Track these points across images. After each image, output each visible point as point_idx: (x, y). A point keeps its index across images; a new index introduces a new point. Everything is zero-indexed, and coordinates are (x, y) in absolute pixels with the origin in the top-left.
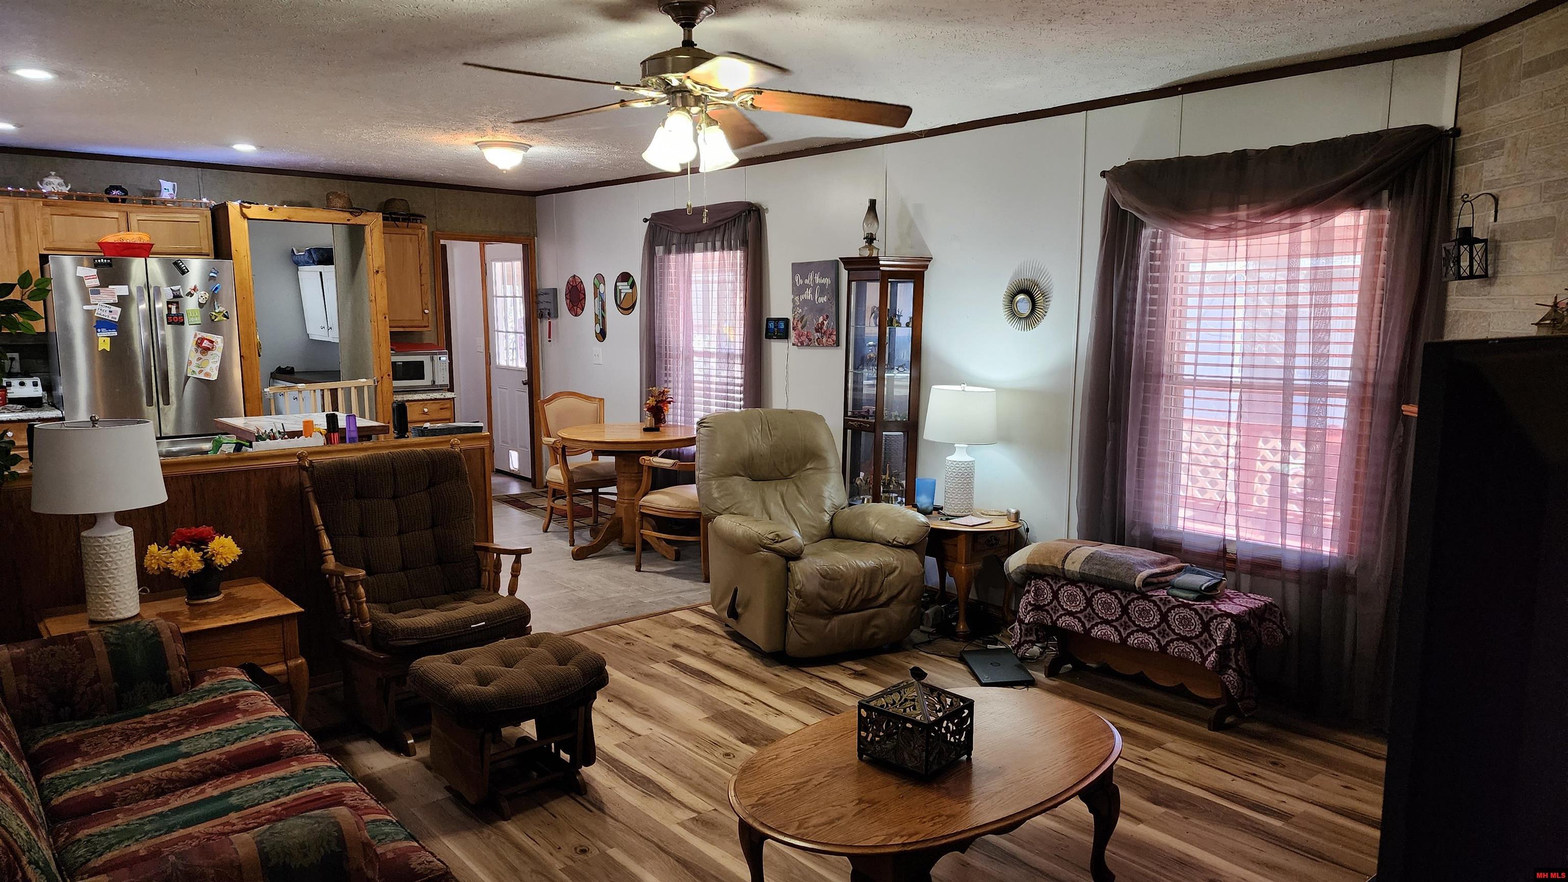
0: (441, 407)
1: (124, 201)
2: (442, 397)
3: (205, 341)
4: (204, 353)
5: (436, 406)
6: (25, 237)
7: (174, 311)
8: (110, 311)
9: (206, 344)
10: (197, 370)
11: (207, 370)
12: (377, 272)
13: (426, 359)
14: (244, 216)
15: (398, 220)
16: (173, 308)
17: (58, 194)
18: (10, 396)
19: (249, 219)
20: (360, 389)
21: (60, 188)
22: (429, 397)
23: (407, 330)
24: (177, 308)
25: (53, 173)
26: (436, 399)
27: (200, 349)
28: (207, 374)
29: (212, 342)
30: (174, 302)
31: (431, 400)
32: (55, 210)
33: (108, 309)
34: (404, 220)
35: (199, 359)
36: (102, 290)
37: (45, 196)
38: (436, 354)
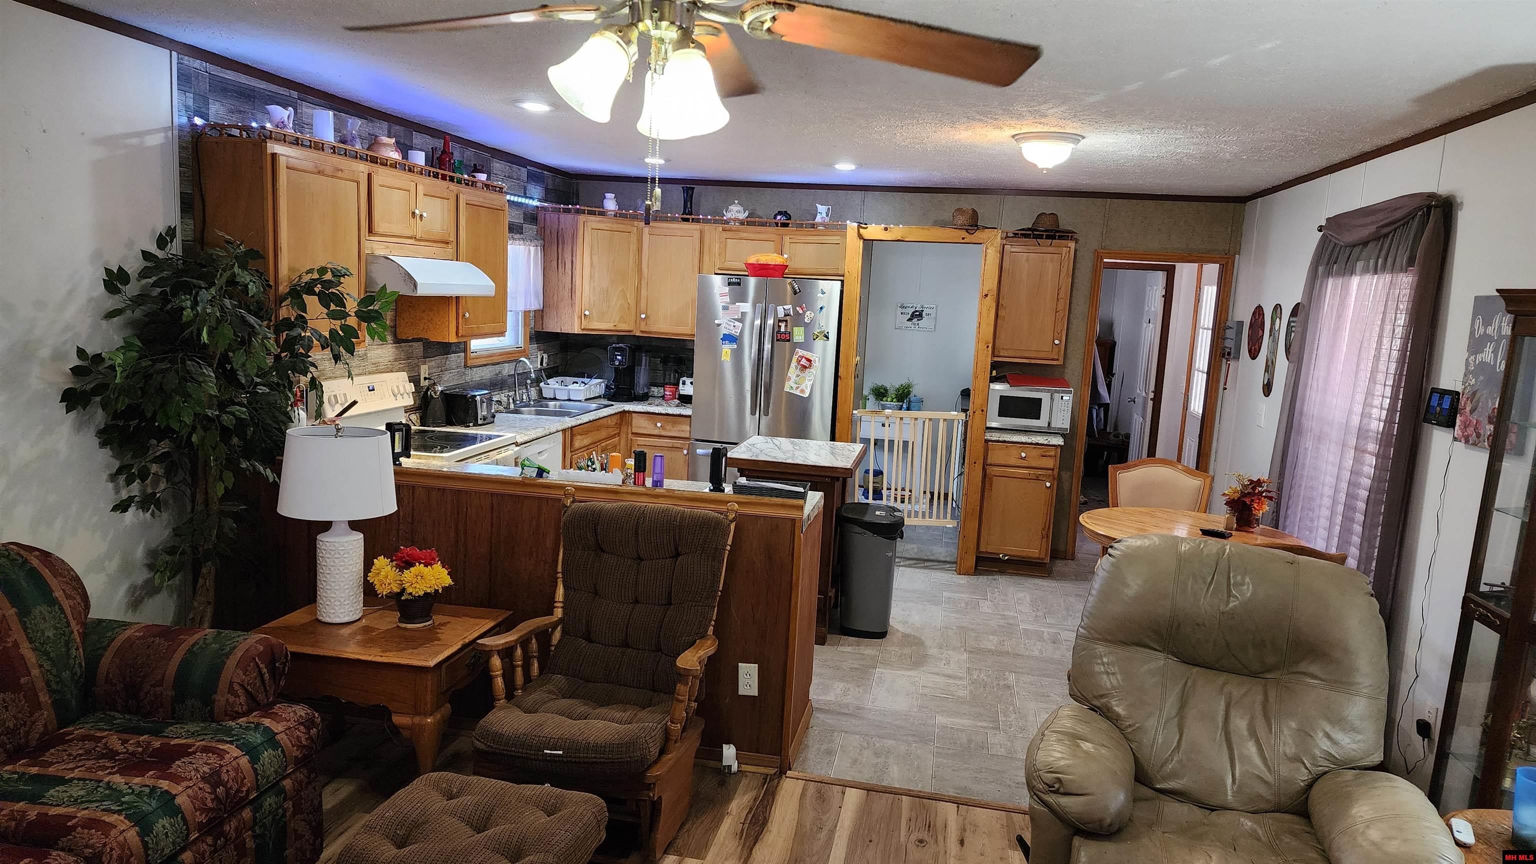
0: (1044, 454)
1: (785, 225)
2: (1046, 442)
3: (803, 359)
4: (802, 370)
5: (1035, 452)
6: (706, 258)
7: (783, 329)
8: (734, 326)
9: (804, 362)
10: (794, 386)
11: (803, 387)
12: (986, 295)
13: (1045, 397)
14: (860, 236)
15: (1041, 237)
16: (783, 325)
17: (735, 220)
18: (682, 393)
19: (865, 240)
20: (950, 423)
21: (737, 215)
22: (1030, 441)
23: (1033, 361)
24: (786, 326)
25: (736, 202)
26: (1037, 444)
27: (799, 367)
28: (803, 391)
29: (809, 360)
30: (784, 321)
31: (1031, 444)
32: (729, 234)
33: (732, 324)
34: (1048, 237)
35: (798, 376)
36: (731, 306)
37: (727, 222)
38: (1058, 392)
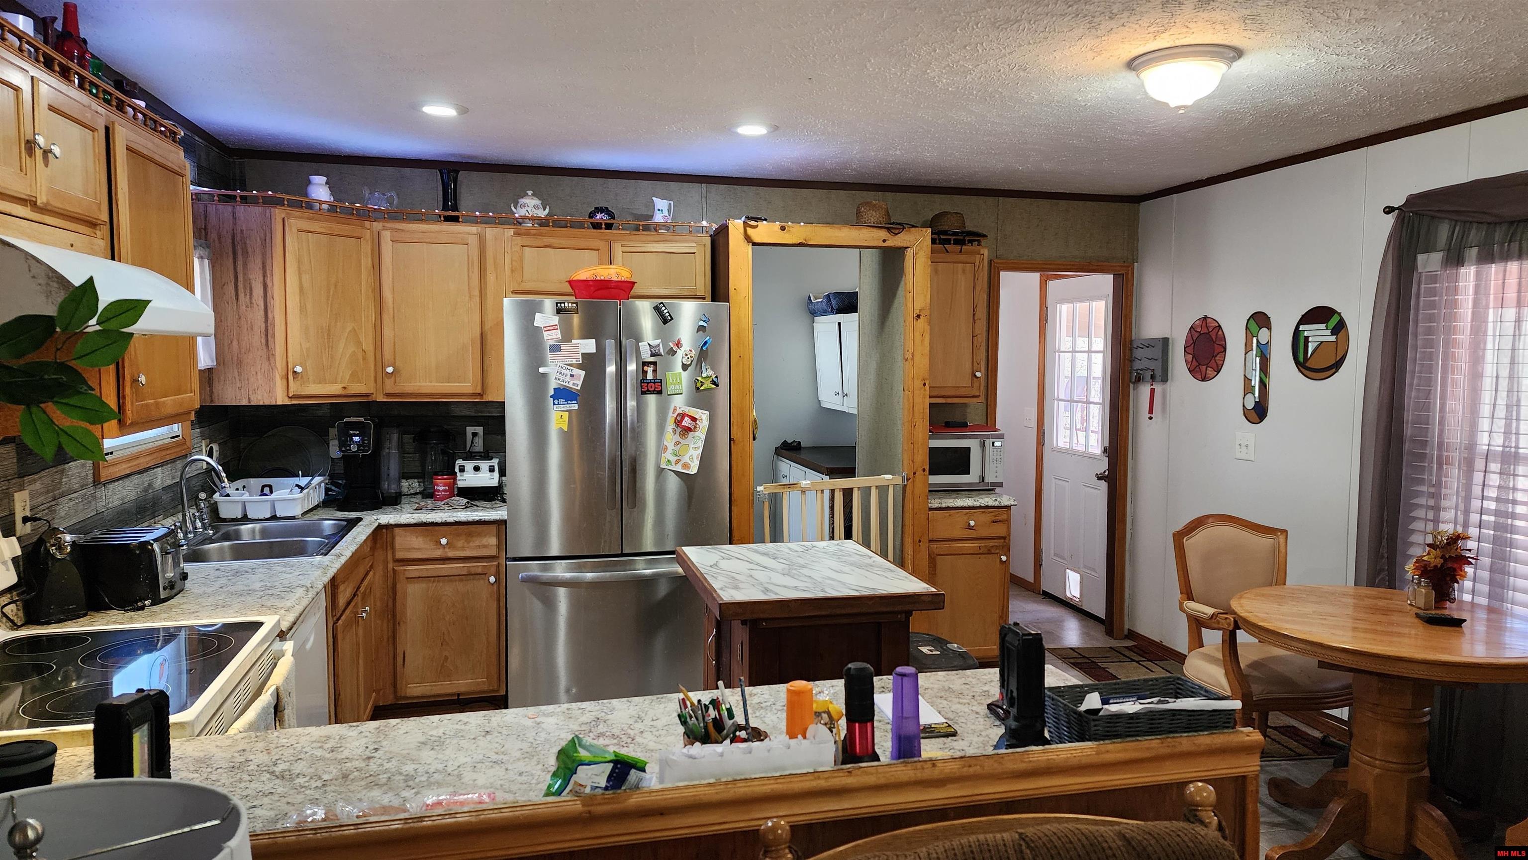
0: (994, 518)
1: (609, 226)
2: (996, 504)
3: (686, 419)
4: (684, 435)
5: (986, 518)
6: (491, 278)
7: (650, 376)
8: (572, 376)
9: (687, 422)
10: (673, 459)
11: (686, 459)
12: (918, 316)
13: (973, 444)
14: (748, 238)
15: (948, 242)
16: (650, 370)
17: (533, 219)
18: (460, 484)
19: (754, 244)
20: (883, 490)
21: (536, 211)
22: (977, 504)
23: (949, 401)
24: (655, 371)
25: (530, 193)
26: (987, 507)
27: (679, 430)
28: (686, 466)
29: (694, 419)
30: (651, 363)
31: (980, 507)
32: (526, 241)
33: (569, 373)
34: (957, 242)
35: (677, 443)
36: (564, 346)
37: (518, 222)
38: (989, 437)
